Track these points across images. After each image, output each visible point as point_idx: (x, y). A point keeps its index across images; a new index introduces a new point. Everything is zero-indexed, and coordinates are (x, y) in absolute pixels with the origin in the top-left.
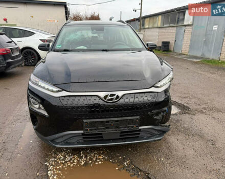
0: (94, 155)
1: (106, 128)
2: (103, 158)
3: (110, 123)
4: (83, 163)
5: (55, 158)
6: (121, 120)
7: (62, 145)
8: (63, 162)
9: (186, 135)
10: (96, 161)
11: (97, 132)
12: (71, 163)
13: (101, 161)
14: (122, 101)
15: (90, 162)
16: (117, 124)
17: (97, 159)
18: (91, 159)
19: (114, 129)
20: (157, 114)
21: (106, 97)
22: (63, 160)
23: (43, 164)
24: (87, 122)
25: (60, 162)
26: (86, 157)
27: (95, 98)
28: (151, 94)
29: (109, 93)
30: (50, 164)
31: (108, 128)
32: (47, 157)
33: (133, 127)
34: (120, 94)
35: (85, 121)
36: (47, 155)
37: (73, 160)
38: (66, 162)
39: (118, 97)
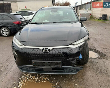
0: (43, 77)
1: (44, 65)
2: (46, 79)
3: (46, 63)
4: (36, 80)
5: (25, 76)
6: (51, 62)
7: (25, 71)
8: (28, 78)
9: (97, 72)
10: (43, 80)
11: (39, 67)
12: (31, 80)
13: (45, 80)
14: (51, 52)
15: (40, 80)
16: (50, 64)
17: (43, 79)
18: (41, 79)
19: (48, 67)
20: (73, 60)
21: (43, 49)
22: (28, 77)
23: (18, 78)
24: (34, 62)
25: (26, 78)
26: (39, 77)
27: (38, 49)
28: (68, 49)
29: (45, 48)
30: (21, 79)
31: (45, 65)
32: (22, 75)
33: (58, 66)
34: (51, 48)
35: (33, 61)
36: (22, 74)
37: (32, 78)
38: (29, 79)
39: (49, 50)
